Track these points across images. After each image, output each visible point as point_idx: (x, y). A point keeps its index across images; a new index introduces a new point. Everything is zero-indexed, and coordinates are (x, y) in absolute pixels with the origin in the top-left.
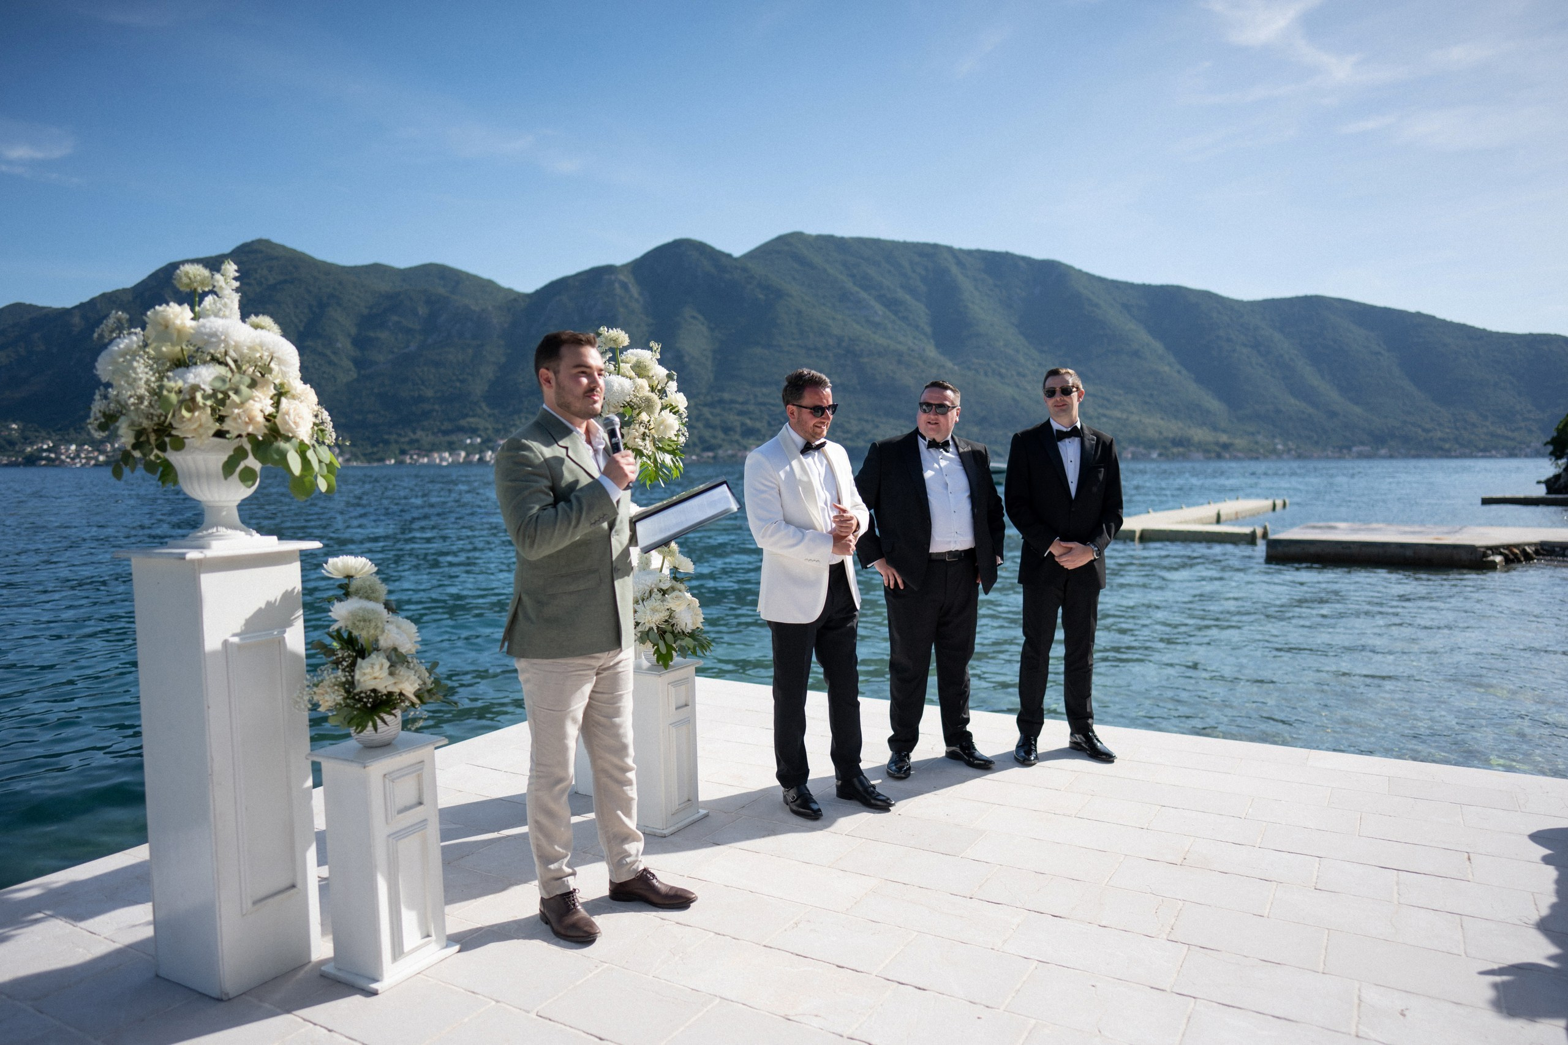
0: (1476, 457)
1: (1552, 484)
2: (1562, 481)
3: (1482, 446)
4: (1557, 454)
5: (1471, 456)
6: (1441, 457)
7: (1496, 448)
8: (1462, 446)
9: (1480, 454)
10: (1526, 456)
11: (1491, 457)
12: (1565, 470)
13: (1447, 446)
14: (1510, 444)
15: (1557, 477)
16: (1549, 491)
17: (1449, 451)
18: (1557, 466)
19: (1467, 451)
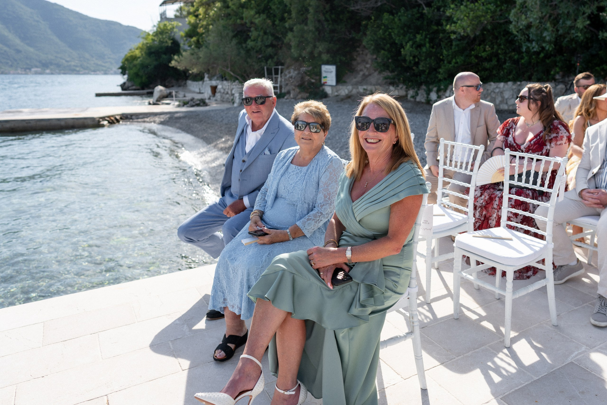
0: (91, 74)
1: (123, 86)
2: (126, 85)
3: (92, 69)
4: (123, 73)
5: (88, 74)
6: (76, 74)
7: (99, 70)
8: (84, 69)
9: (92, 73)
10: (112, 74)
11: (96, 74)
12: (128, 80)
13: (78, 69)
14: (104, 69)
15: (124, 83)
16: (123, 89)
17: (79, 71)
18: (124, 79)
19: (87, 71)
